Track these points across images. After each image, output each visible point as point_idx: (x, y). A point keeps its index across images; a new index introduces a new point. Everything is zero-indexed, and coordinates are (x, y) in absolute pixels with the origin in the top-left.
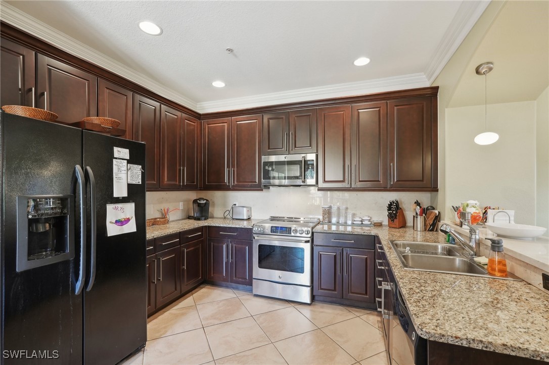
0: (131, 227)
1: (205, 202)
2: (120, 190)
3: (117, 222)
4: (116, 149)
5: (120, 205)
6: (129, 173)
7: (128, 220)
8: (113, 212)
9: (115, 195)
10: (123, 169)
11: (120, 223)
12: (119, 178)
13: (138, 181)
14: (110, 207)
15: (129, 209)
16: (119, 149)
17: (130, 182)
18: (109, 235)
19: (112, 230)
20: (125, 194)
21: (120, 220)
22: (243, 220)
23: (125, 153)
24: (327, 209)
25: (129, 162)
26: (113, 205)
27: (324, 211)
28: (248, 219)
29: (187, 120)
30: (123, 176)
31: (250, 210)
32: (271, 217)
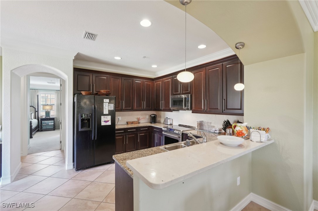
0: (109, 123)
1: (154, 115)
2: (106, 112)
3: (105, 121)
4: (104, 100)
5: (106, 116)
6: (109, 106)
7: (108, 121)
8: (103, 118)
9: (104, 113)
10: (107, 105)
11: (106, 122)
13: (112, 109)
14: (102, 117)
15: (109, 118)
16: (106, 100)
17: (109, 109)
18: (102, 125)
19: (103, 124)
21: (106, 121)
22: (168, 125)
23: (108, 100)
24: (199, 122)
25: (109, 103)
26: (103, 116)
27: (198, 123)
28: (170, 124)
29: (146, 82)
30: (107, 107)
31: (171, 120)
32: (179, 124)
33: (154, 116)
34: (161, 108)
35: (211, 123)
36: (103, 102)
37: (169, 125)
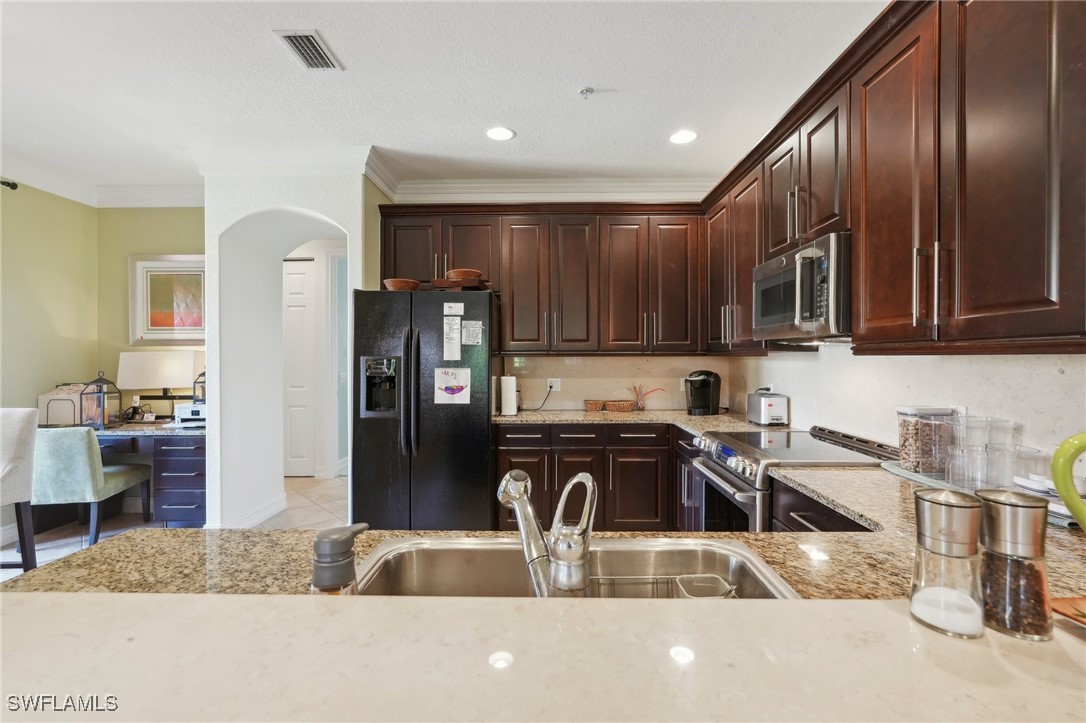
0: (463, 398)
1: (705, 377)
2: (452, 352)
3: (447, 389)
4: (446, 305)
5: (451, 370)
6: (464, 331)
7: (461, 389)
8: (441, 379)
9: (446, 358)
10: (455, 327)
11: (451, 390)
12: (451, 339)
13: (478, 340)
14: (439, 372)
15: (464, 377)
16: (451, 304)
17: (464, 342)
18: (436, 402)
19: (441, 398)
20: (458, 357)
21: (451, 387)
22: (759, 425)
23: (458, 308)
24: (913, 420)
25: (463, 318)
26: (443, 370)
27: (904, 424)
28: (770, 425)
29: (663, 224)
30: (456, 335)
31: (781, 403)
32: (814, 428)
33: (703, 381)
34: (725, 338)
35: (1018, 430)
36: (441, 316)
37: (765, 426)
